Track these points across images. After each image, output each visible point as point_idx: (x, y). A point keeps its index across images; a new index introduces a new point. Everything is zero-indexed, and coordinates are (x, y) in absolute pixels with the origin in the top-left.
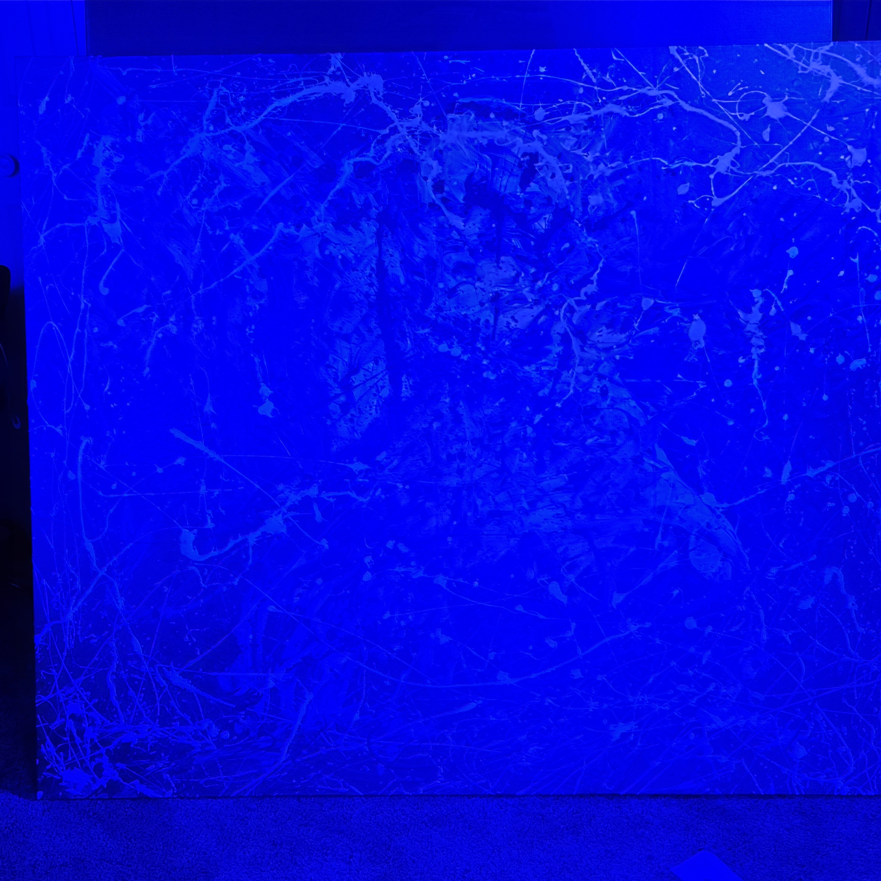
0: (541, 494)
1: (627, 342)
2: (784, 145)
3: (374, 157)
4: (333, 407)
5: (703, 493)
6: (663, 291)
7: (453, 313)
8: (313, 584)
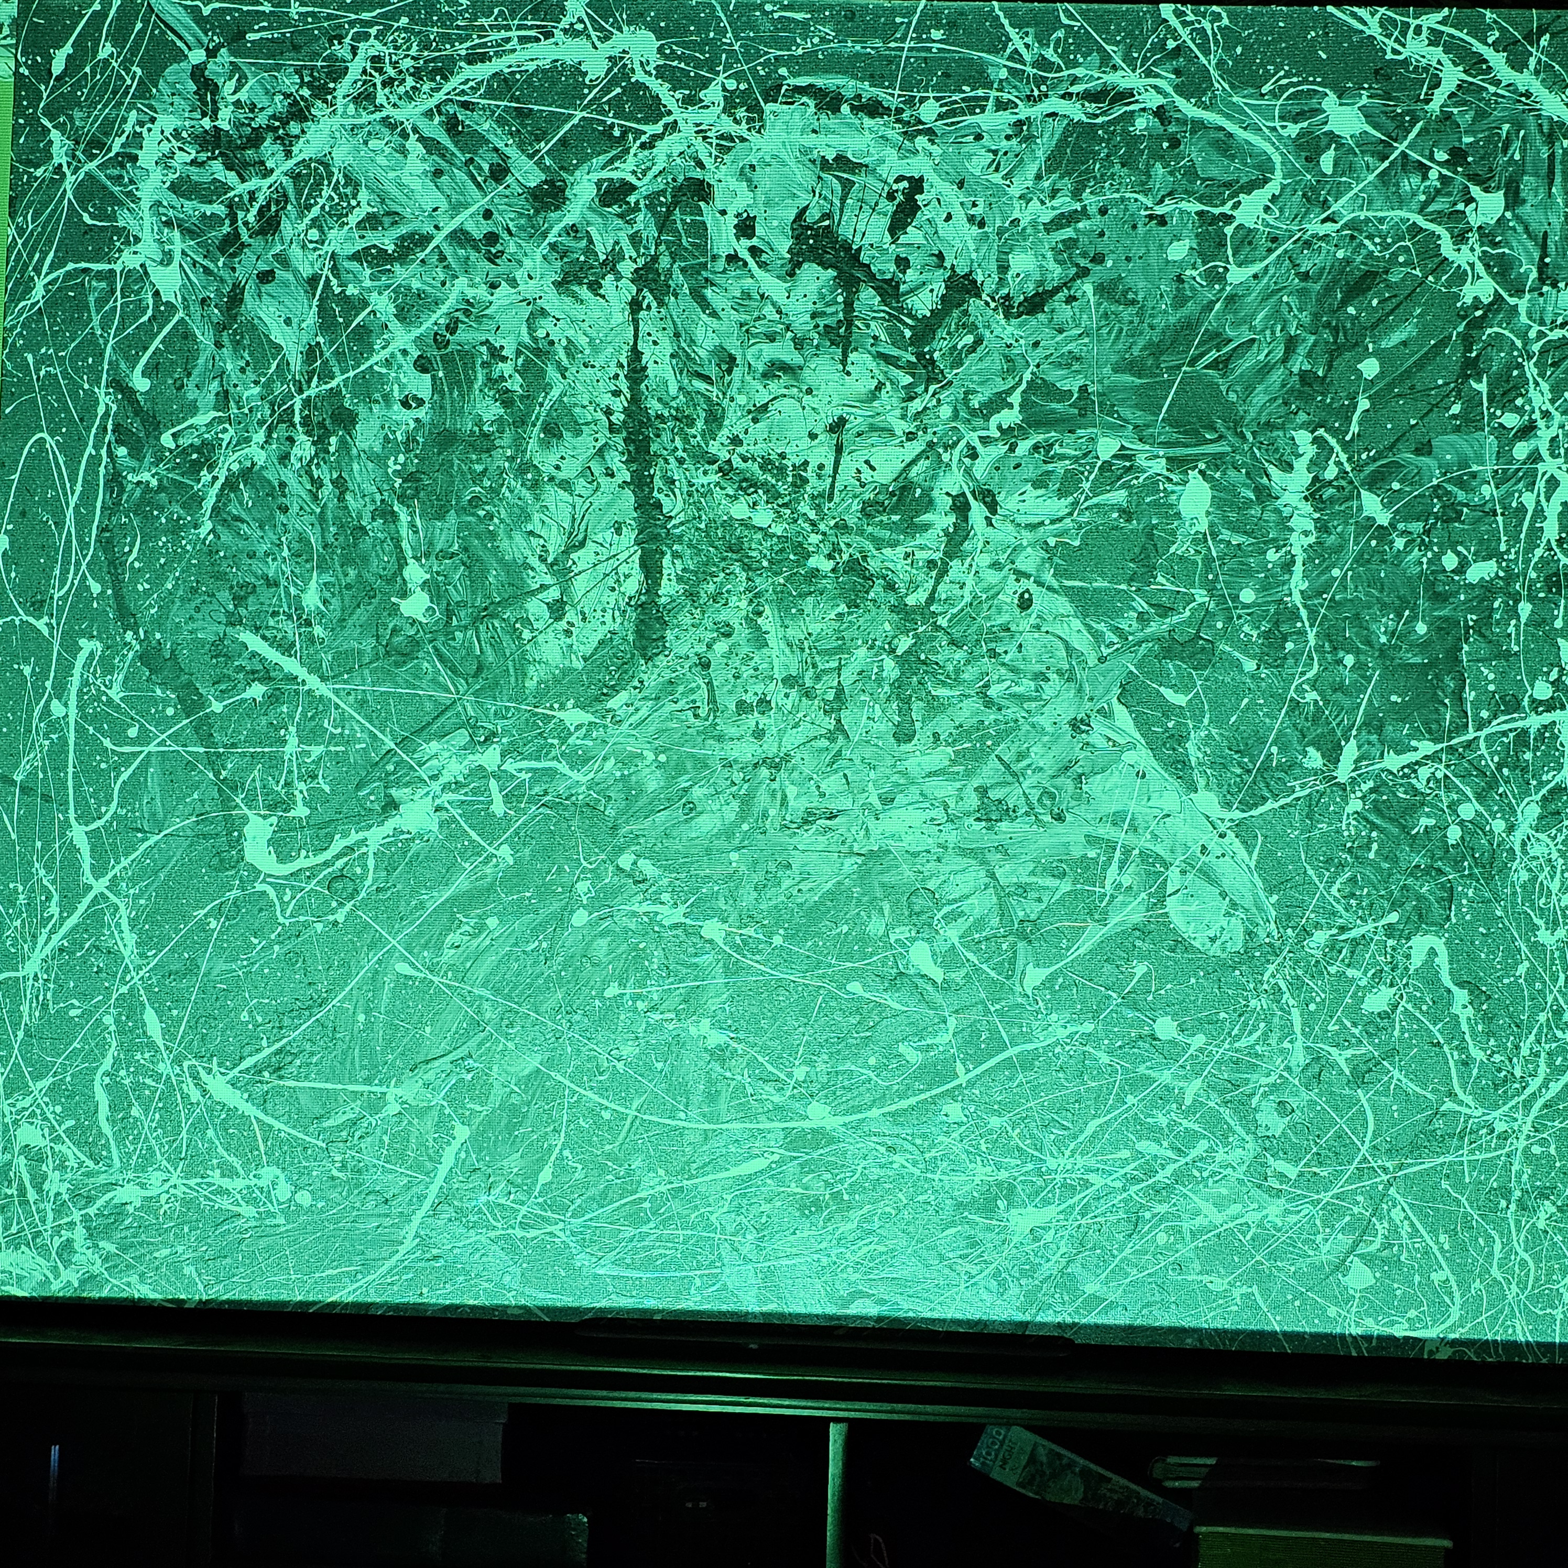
0: (902, 781)
1: (1071, 514)
2: (1358, 180)
3: (634, 172)
4: (536, 608)
5: (1196, 791)
6: (1136, 427)
7: (759, 450)
8: (481, 928)
